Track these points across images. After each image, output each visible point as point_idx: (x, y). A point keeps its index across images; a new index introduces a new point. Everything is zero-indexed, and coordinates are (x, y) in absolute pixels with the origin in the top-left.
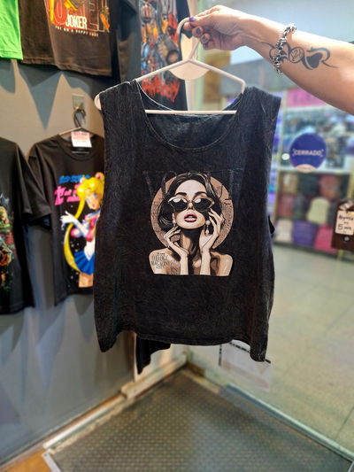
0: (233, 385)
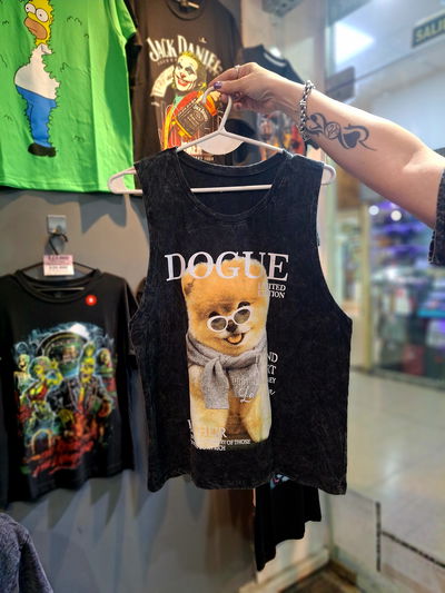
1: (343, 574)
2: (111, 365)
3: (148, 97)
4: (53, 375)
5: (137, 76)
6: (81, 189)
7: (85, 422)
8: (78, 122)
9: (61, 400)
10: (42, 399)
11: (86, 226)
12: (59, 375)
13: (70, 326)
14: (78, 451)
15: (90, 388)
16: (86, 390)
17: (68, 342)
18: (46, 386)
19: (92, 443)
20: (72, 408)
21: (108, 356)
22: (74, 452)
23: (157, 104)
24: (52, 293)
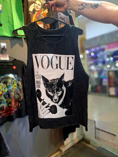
0: (102, 147)
1: (86, 141)
2: (21, 86)
3: (28, 11)
4: (5, 89)
5: (24, 5)
6: (10, 36)
7: (15, 102)
8: (8, 17)
9: (7, 96)
10: (2, 96)
11: (12, 47)
12: (6, 89)
13: (9, 75)
14: (13, 110)
15: (15, 93)
16: (14, 93)
17: (9, 79)
18: (3, 92)
19: (17, 108)
20: (11, 98)
21: (20, 83)
22: (12, 110)
23: (30, 13)
24: (3, 65)
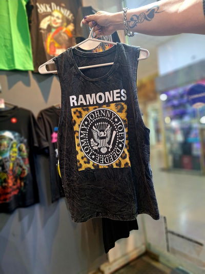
0: (181, 267)
1: (153, 256)
2: (25, 152)
3: (38, 29)
5: (32, 19)
6: (6, 68)
7: (14, 180)
8: (5, 39)
11: (10, 86)
13: (4, 132)
14: (10, 193)
15: (16, 163)
16: (14, 164)
17: (3, 140)
19: (18, 191)
20: (6, 172)
21: (24, 147)
22: (7, 193)
23: (42, 31)
